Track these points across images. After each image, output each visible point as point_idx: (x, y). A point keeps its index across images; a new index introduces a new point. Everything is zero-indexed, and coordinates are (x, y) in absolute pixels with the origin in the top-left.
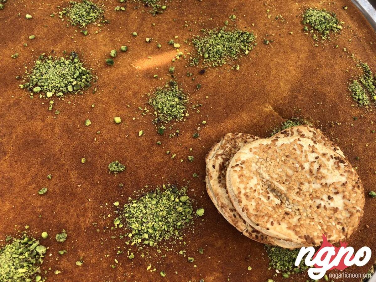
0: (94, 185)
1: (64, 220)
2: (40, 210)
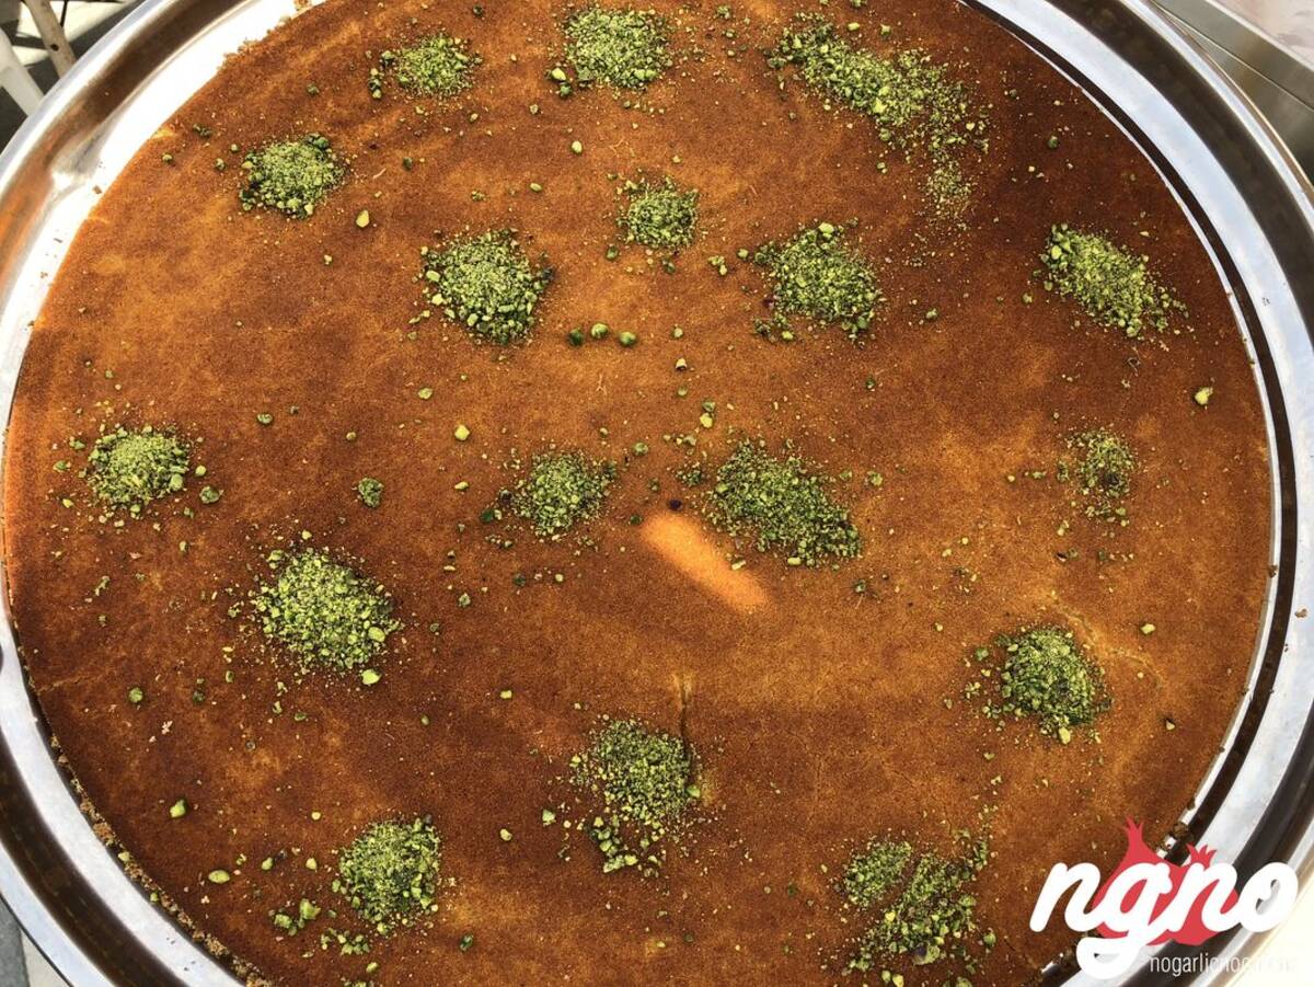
0: (319, 480)
1: (239, 480)
2: (235, 437)
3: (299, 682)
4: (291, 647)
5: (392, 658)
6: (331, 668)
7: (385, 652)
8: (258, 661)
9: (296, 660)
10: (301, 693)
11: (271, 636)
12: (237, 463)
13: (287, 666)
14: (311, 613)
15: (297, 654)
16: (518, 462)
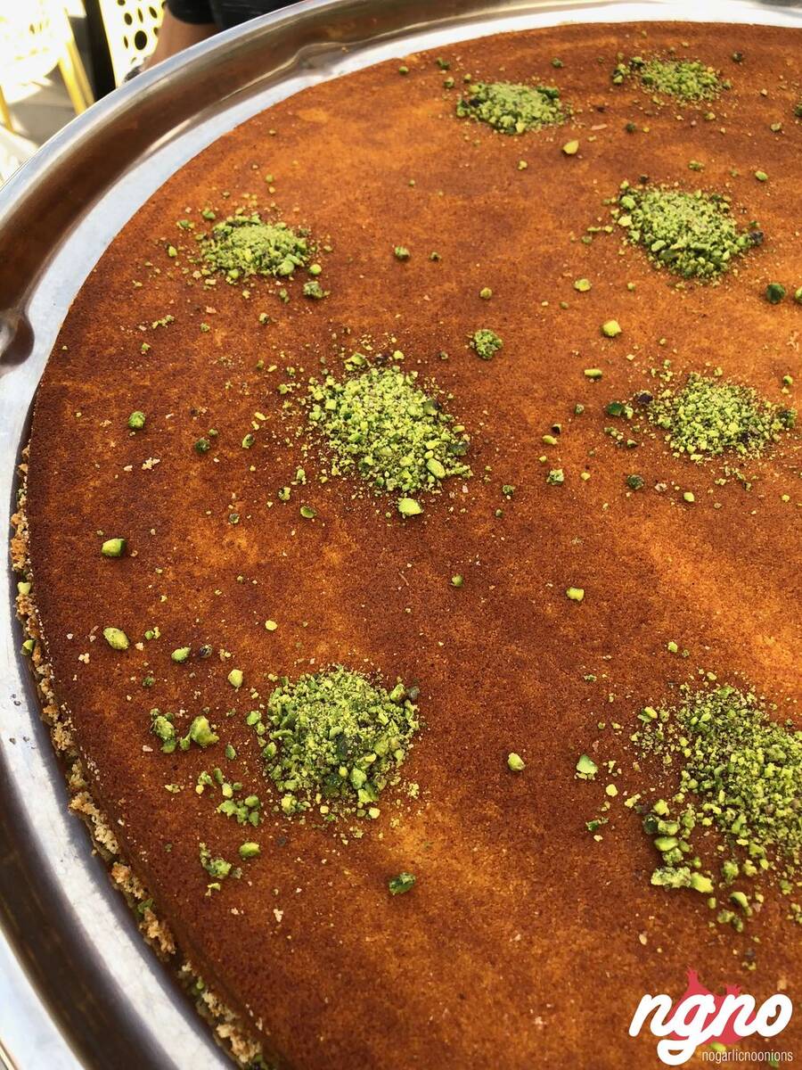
3: (324, 479)
4: (331, 443)
5: (444, 500)
6: (367, 481)
7: (438, 492)
8: (288, 440)
9: (330, 457)
10: (319, 493)
11: (315, 424)
12: (355, 277)
13: (317, 460)
14: (371, 418)
15: (335, 452)
16: (670, 374)
